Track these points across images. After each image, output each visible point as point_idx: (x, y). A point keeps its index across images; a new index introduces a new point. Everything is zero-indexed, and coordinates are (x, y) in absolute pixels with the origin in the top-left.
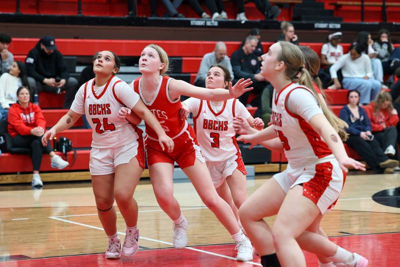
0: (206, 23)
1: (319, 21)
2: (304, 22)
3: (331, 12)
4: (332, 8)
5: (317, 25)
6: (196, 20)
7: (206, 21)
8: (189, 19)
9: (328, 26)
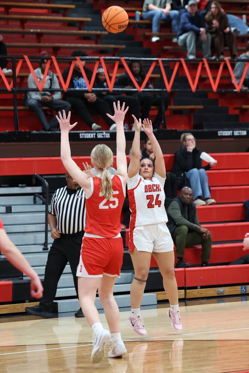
0: (96, 136)
1: (223, 128)
2: (205, 130)
3: (236, 117)
4: (237, 112)
5: (220, 133)
6: (86, 133)
7: (96, 133)
8: (78, 132)
9: (233, 133)
